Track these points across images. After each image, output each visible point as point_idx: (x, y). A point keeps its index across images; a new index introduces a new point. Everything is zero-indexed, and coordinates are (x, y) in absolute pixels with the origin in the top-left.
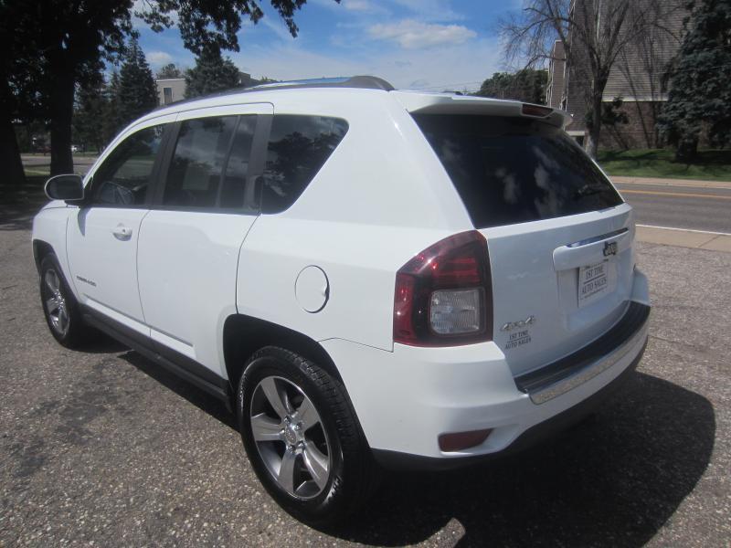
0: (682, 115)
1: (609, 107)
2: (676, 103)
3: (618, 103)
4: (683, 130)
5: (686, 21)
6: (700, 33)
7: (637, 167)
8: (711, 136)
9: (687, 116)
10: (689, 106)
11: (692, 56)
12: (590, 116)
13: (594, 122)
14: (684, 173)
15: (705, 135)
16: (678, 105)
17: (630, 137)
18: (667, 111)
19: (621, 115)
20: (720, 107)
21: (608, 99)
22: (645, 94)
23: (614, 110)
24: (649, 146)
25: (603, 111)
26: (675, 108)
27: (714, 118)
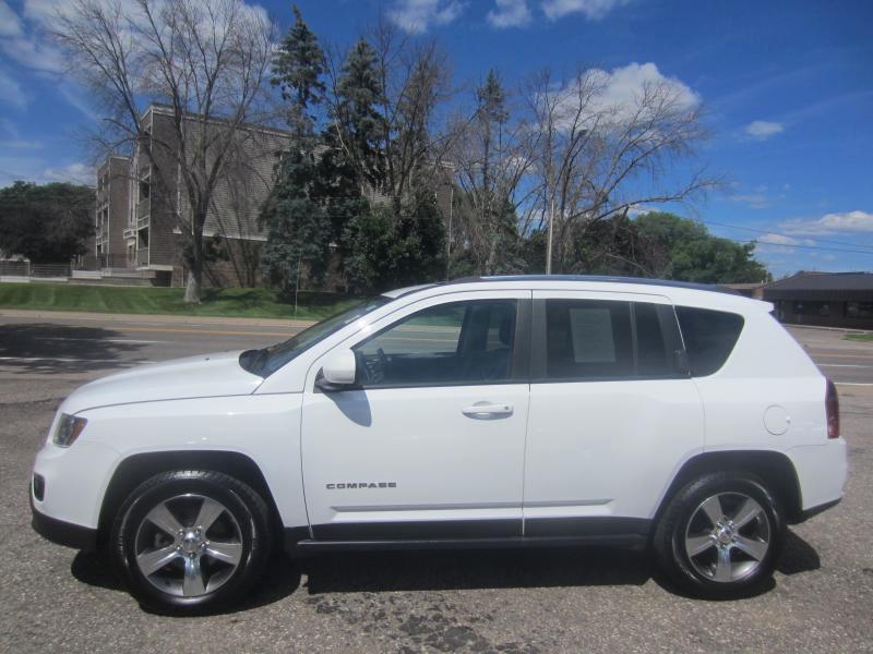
0: (284, 257)
1: (209, 242)
2: (277, 244)
3: (217, 239)
4: (286, 271)
5: (276, 167)
6: (291, 181)
7: (246, 307)
8: (311, 278)
9: (288, 258)
10: (289, 249)
11: (286, 201)
12: (190, 250)
13: (196, 258)
14: (291, 314)
15: (306, 277)
16: (279, 246)
17: (222, 275)
18: (268, 252)
19: (221, 251)
20: (316, 253)
21: (207, 233)
22: (233, 231)
23: (214, 246)
24: (242, 285)
25: (203, 245)
26: (276, 249)
27: (312, 261)
